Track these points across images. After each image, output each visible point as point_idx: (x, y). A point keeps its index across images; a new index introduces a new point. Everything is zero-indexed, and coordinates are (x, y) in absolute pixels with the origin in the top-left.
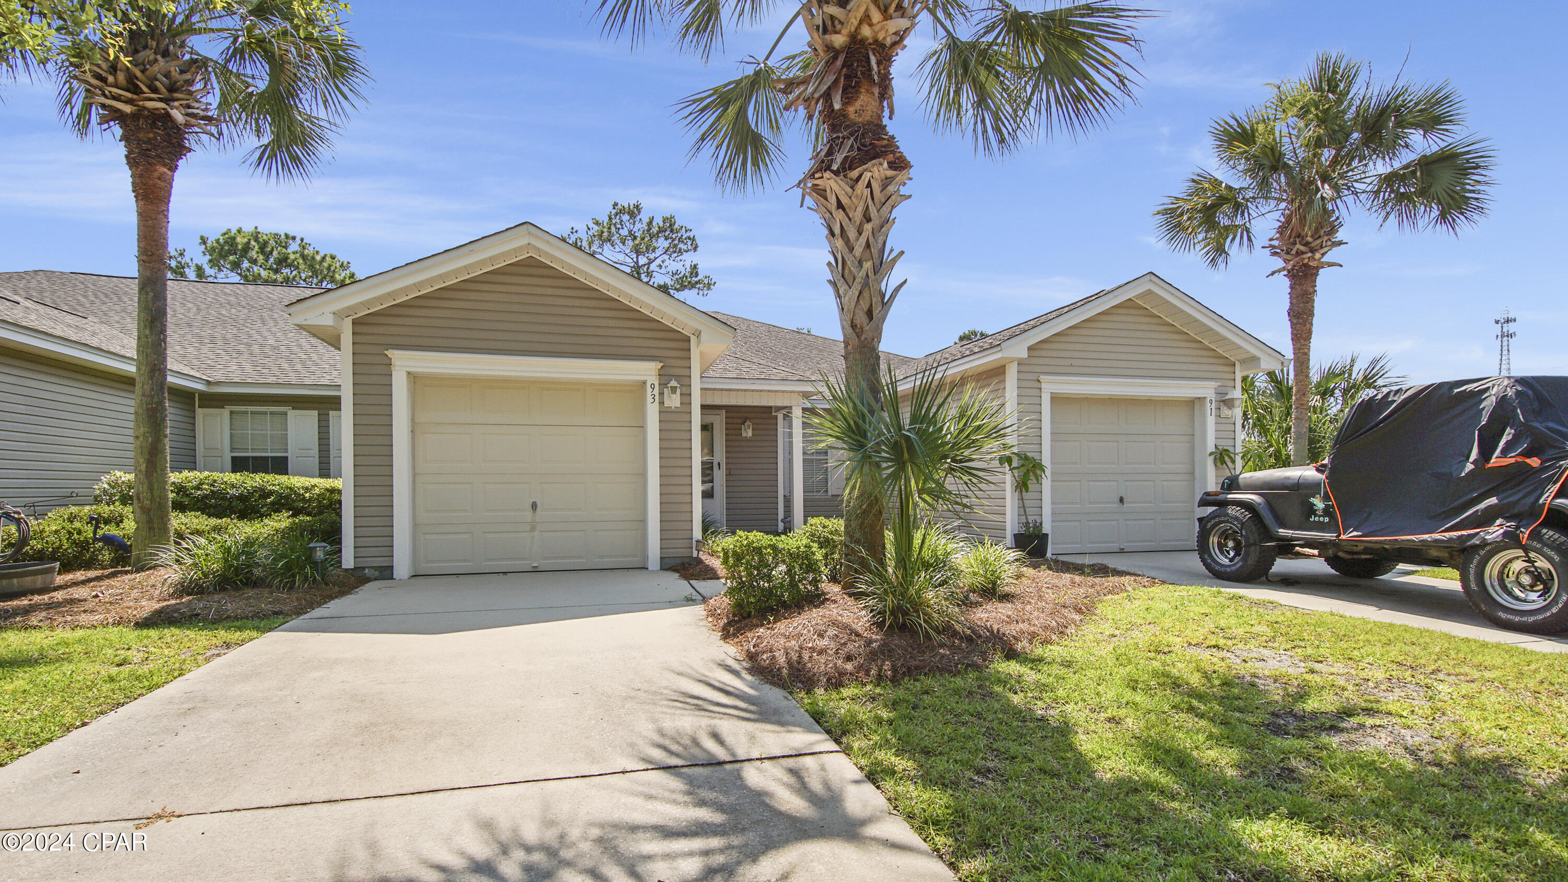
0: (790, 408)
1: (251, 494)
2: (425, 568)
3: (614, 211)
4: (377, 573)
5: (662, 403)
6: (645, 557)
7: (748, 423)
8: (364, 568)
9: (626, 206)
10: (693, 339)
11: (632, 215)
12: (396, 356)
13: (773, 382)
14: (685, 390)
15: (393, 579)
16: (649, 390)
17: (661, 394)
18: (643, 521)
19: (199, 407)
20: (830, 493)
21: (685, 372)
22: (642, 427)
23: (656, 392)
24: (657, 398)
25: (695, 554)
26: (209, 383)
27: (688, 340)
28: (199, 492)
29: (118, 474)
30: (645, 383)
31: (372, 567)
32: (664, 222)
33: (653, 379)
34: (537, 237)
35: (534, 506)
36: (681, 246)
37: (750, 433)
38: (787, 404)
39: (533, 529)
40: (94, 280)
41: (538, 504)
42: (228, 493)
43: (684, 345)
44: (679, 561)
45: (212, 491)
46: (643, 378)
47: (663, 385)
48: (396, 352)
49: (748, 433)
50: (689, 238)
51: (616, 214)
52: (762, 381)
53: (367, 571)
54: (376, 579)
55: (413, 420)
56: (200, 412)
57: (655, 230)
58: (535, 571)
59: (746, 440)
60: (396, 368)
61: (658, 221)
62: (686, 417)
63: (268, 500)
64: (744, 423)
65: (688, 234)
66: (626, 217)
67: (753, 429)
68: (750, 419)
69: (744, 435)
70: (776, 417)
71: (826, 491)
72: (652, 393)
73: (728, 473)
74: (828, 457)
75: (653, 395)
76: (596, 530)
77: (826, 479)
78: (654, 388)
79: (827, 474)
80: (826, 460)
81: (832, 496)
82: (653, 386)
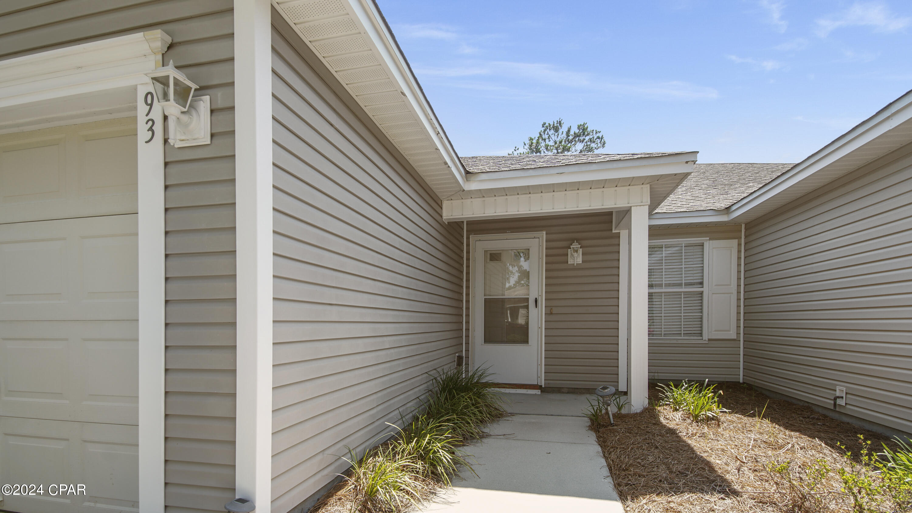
3: (543, 129)
7: (575, 245)
9: (552, 124)
11: (556, 129)
16: (142, 109)
20: (706, 337)
23: (157, 112)
24: (158, 128)
32: (579, 128)
36: (593, 145)
38: (621, 204)
46: (132, 82)
49: (577, 260)
50: (598, 138)
51: (545, 131)
57: (571, 138)
59: (577, 268)
61: (575, 130)
64: (570, 246)
65: (598, 135)
66: (552, 131)
67: (582, 255)
68: (579, 240)
69: (570, 261)
70: (618, 236)
71: (701, 334)
72: (150, 117)
73: (549, 312)
74: (705, 289)
75: (150, 123)
76: (85, 441)
77: (701, 318)
78: (151, 105)
79: (702, 312)
80: (702, 293)
81: (709, 340)
82: (149, 101)
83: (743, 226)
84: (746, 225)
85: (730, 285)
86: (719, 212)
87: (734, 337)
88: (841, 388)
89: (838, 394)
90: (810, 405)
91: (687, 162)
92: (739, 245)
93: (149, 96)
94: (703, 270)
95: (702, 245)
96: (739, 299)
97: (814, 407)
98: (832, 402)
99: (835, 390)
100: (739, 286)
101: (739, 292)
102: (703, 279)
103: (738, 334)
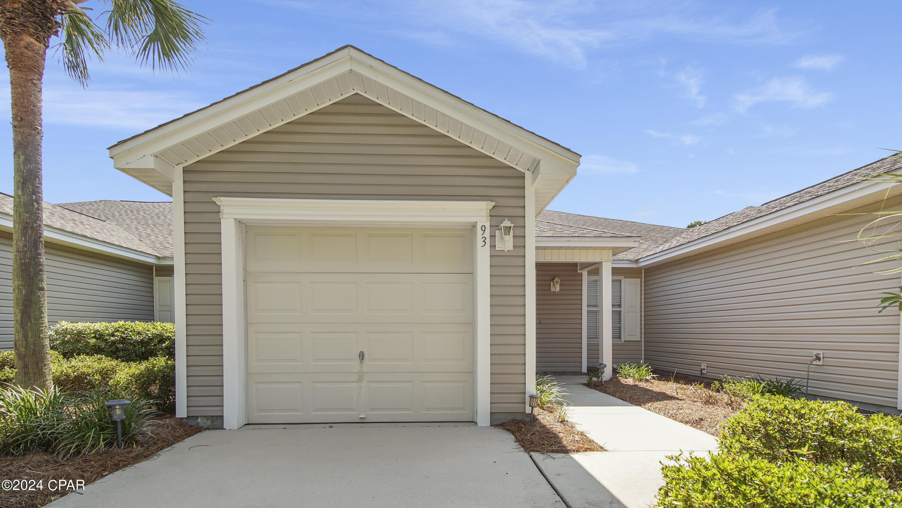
0: (600, 263)
1: (151, 340)
2: (257, 417)
4: (209, 422)
5: (493, 246)
6: (474, 411)
7: (556, 279)
8: (197, 417)
10: (528, 176)
12: (223, 201)
13: (587, 239)
14: (519, 232)
15: (223, 429)
16: (479, 232)
17: (493, 236)
18: (472, 373)
19: (156, 276)
20: (623, 340)
21: (518, 212)
22: (471, 274)
23: (487, 234)
24: (488, 241)
25: (528, 410)
26: (158, 258)
27: (522, 177)
28: (112, 338)
29: (64, 323)
30: (474, 226)
31: (205, 417)
33: (483, 220)
34: (359, 62)
35: (362, 356)
37: (558, 288)
38: (597, 260)
39: (360, 380)
40: (131, 204)
41: (366, 354)
42: (132, 339)
43: (516, 182)
44: (510, 417)
45: (122, 337)
46: (472, 220)
47: (494, 227)
48: (222, 198)
49: (557, 288)
52: (577, 239)
53: (199, 420)
54: (208, 429)
55: (245, 269)
56: (156, 279)
58: (362, 422)
59: (554, 294)
60: (225, 216)
62: (519, 262)
63: (164, 345)
64: (553, 280)
67: (560, 285)
68: (558, 276)
69: (553, 290)
70: (581, 275)
71: (620, 338)
72: (483, 236)
73: (539, 322)
74: (622, 309)
75: (484, 239)
76: (423, 382)
77: (620, 327)
78: (484, 231)
79: (620, 324)
80: (620, 311)
81: (625, 341)
82: (483, 229)
83: (643, 270)
84: (645, 270)
85: (636, 307)
86: (630, 261)
87: (639, 340)
88: (704, 364)
89: (702, 367)
90: (687, 376)
91: (635, 241)
92: (641, 282)
93: (483, 227)
94: (621, 297)
95: (620, 281)
96: (641, 316)
97: (689, 376)
98: (700, 372)
99: (701, 366)
100: (641, 307)
101: (641, 312)
102: (621, 302)
103: (641, 337)
